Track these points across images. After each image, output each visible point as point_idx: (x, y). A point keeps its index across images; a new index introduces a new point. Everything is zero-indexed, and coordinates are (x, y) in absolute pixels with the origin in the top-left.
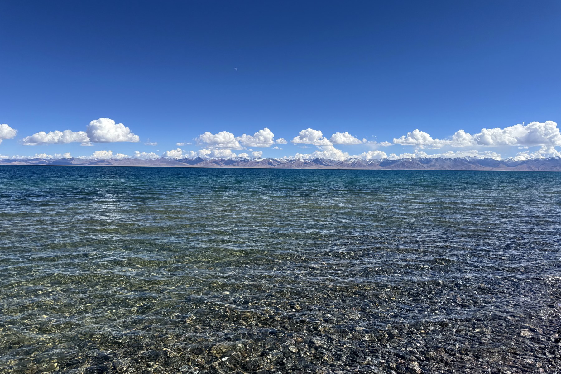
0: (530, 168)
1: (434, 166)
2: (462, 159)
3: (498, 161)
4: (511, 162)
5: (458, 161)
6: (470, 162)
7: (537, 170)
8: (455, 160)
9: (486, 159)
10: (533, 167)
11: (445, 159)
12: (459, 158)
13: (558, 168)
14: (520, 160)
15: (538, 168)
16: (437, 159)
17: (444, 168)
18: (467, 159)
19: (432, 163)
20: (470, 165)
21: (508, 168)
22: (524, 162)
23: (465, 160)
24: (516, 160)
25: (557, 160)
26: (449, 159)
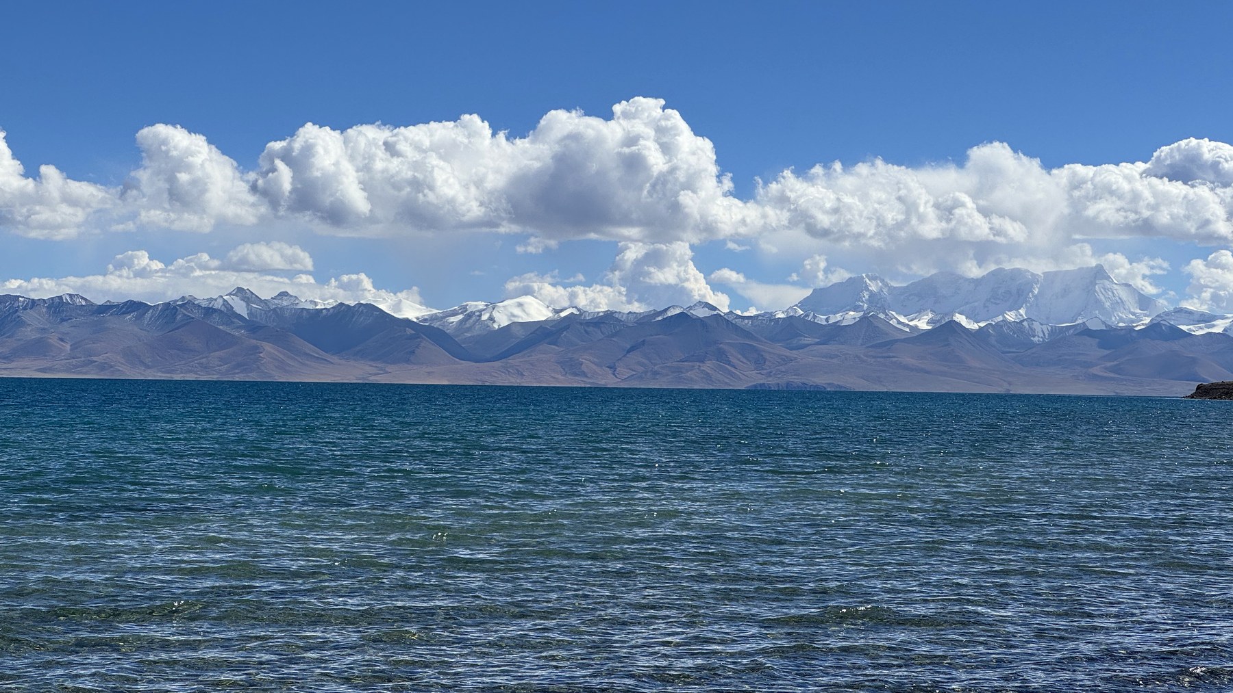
0: (573, 367)
1: (38, 348)
2: (209, 311)
3: (407, 322)
4: (477, 331)
5: (188, 321)
6: (253, 327)
7: (608, 380)
8: (170, 310)
9: (342, 310)
10: (587, 362)
11: (105, 309)
12: (188, 303)
13: (708, 366)
14: (525, 319)
15: (613, 368)
16: (57, 307)
17: (102, 367)
18: (240, 308)
19: (29, 334)
20: (256, 349)
21: (465, 364)
22: (540, 334)
23: (228, 314)
24: (502, 320)
25: (701, 321)
26: (134, 307)
